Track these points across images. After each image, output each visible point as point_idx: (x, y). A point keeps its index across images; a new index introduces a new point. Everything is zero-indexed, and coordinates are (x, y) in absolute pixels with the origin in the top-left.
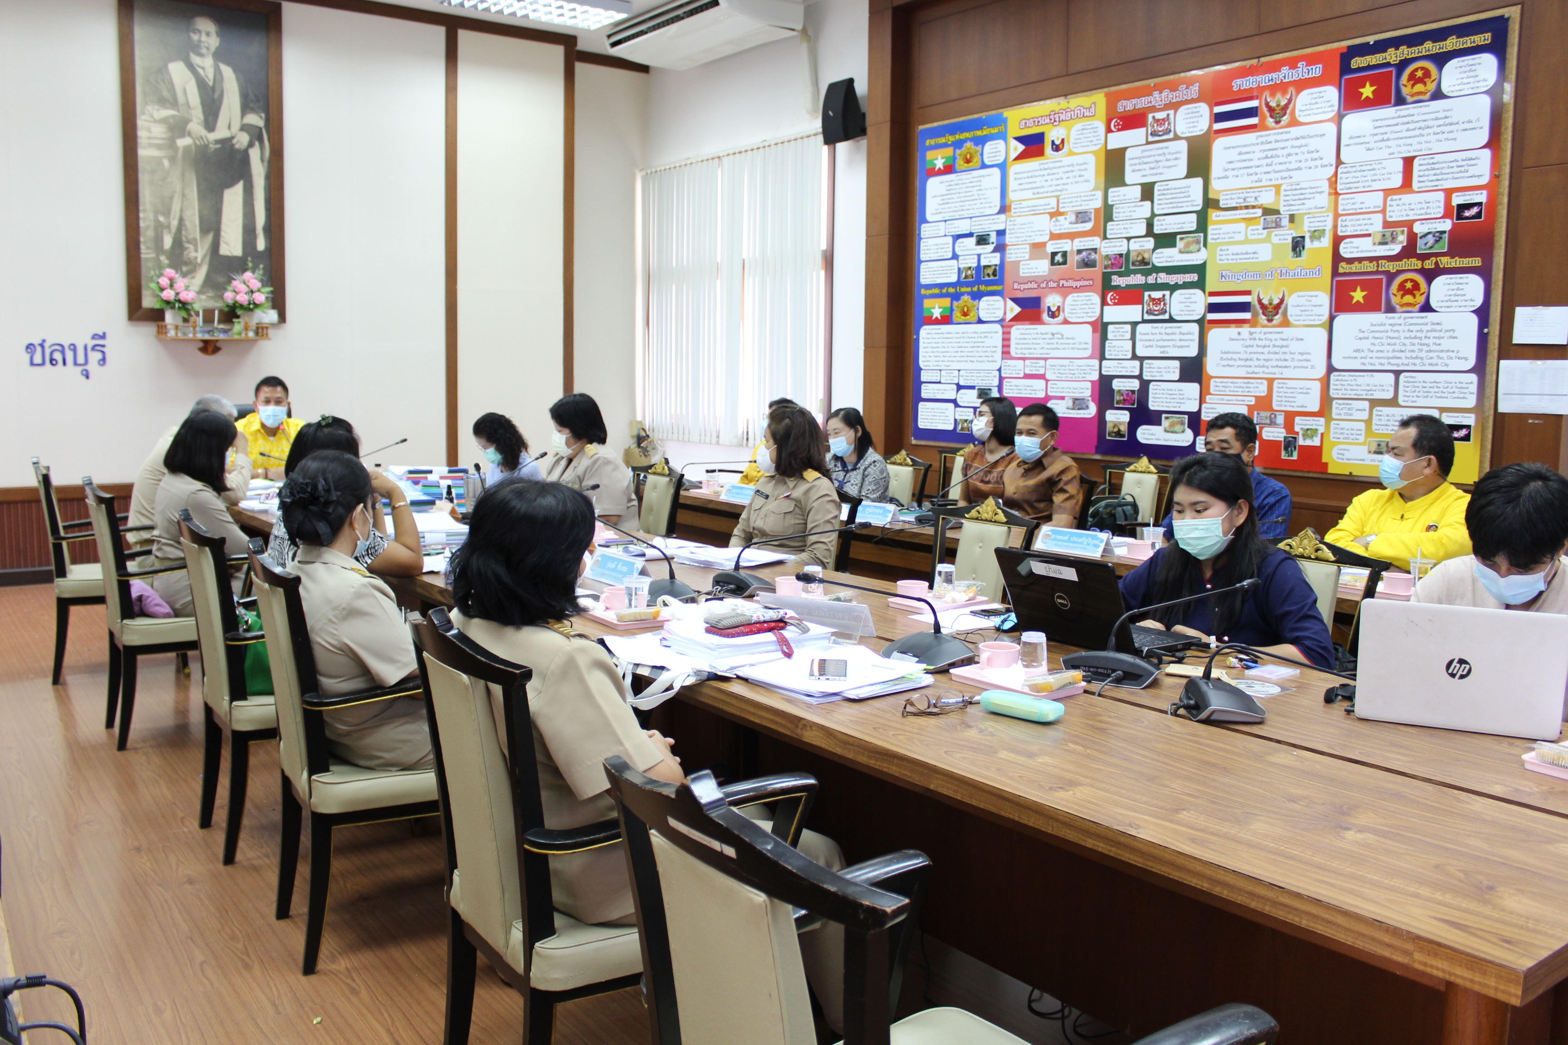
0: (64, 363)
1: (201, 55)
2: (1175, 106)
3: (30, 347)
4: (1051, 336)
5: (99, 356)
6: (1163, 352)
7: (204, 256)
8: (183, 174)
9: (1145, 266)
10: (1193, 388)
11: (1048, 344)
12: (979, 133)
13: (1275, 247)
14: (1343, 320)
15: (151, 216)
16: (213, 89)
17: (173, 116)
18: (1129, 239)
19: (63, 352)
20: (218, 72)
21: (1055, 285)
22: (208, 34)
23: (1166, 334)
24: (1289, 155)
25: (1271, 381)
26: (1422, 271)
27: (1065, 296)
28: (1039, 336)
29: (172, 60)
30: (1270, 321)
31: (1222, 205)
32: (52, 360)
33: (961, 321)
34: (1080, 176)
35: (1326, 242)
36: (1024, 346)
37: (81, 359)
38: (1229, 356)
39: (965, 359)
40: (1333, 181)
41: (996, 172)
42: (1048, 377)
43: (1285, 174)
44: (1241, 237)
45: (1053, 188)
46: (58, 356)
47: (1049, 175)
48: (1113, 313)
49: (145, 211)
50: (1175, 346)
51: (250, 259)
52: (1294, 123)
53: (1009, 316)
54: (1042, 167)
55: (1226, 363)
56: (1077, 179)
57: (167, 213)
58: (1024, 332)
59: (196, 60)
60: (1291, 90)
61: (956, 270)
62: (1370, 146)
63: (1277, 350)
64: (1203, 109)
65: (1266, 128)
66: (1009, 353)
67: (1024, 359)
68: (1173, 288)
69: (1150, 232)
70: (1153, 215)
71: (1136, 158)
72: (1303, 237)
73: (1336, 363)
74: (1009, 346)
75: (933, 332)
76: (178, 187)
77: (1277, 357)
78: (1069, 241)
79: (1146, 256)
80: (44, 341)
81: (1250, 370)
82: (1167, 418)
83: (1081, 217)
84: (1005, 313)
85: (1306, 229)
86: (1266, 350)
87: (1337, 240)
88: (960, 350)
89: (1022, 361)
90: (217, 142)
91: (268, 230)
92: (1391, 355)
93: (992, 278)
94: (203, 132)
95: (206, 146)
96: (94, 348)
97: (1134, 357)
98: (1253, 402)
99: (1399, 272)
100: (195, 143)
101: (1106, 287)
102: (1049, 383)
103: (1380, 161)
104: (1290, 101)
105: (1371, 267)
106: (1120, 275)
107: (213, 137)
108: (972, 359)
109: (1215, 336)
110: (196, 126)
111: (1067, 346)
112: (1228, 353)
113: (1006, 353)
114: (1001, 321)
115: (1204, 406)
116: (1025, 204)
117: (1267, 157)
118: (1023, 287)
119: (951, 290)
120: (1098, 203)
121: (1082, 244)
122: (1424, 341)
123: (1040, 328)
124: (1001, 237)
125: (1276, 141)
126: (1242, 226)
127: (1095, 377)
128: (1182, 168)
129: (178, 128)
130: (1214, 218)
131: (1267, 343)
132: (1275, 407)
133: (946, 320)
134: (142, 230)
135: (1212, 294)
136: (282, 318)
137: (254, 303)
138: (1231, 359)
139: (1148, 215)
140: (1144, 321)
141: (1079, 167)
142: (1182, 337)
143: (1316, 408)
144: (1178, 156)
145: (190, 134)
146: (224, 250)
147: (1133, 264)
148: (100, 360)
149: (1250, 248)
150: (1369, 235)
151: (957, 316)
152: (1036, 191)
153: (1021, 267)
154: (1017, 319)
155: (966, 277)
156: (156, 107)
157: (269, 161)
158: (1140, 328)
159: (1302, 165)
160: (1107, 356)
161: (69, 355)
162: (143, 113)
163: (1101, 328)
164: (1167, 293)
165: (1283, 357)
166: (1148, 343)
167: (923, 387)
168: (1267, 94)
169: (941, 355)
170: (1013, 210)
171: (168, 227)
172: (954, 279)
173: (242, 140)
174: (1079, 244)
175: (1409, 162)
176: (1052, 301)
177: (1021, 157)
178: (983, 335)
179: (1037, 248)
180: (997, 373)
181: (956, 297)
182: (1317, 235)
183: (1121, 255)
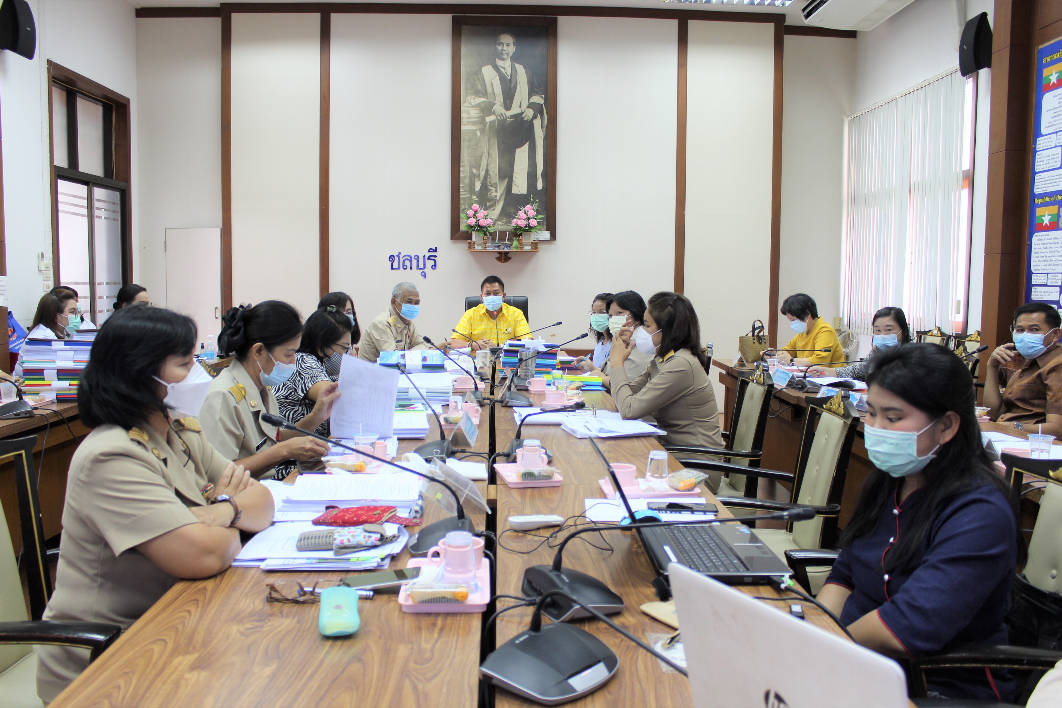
0: (411, 268)
1: (503, 59)
3: (392, 258)
5: (432, 263)
7: (502, 195)
8: (489, 140)
15: (468, 169)
16: (510, 81)
17: (484, 102)
19: (411, 261)
20: (514, 69)
22: (508, 45)
29: (484, 65)
32: (404, 265)
37: (421, 266)
46: (407, 263)
49: (464, 166)
51: (532, 196)
57: (478, 167)
59: (499, 63)
75: (1043, 238)
76: (486, 149)
80: (400, 253)
90: (512, 117)
91: (544, 175)
94: (503, 111)
95: (505, 120)
96: (429, 258)
100: (497, 119)
107: (509, 113)
110: (499, 108)
119: (1059, 198)
129: (487, 109)
133: (1054, 226)
134: (461, 179)
136: (553, 236)
137: (529, 226)
145: (494, 113)
146: (515, 191)
148: (433, 266)
156: (474, 97)
157: (547, 128)
161: (414, 262)
162: (465, 102)
167: (1034, 289)
169: (1048, 259)
171: (479, 176)
173: (530, 113)
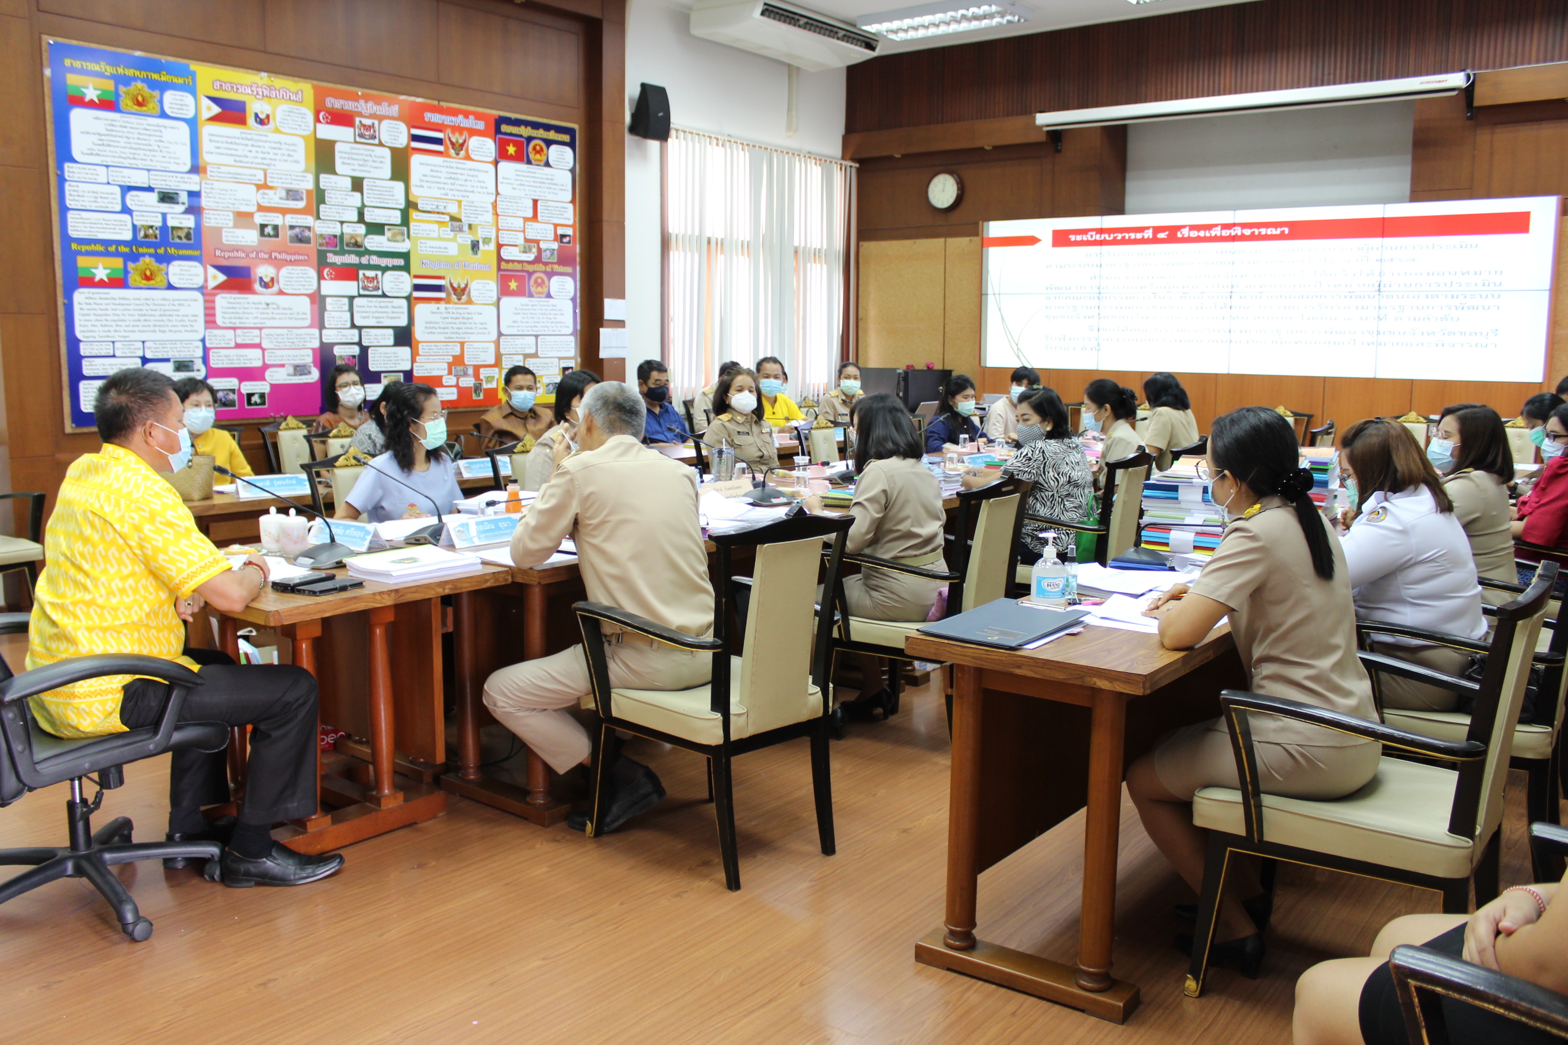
2: (381, 118)
4: (265, 306)
6: (379, 322)
9: (357, 247)
10: (405, 351)
11: (262, 313)
12: (155, 76)
13: (460, 245)
14: (506, 301)
18: (342, 223)
21: (267, 256)
23: (381, 307)
24: (466, 180)
25: (462, 344)
26: (545, 272)
27: (278, 268)
28: (250, 306)
30: (459, 299)
31: (420, 207)
33: (142, 285)
34: (289, 155)
35: (492, 247)
36: (233, 316)
38: (432, 325)
39: (152, 328)
40: (495, 205)
41: (184, 129)
42: (264, 346)
43: (464, 194)
44: (435, 235)
45: (260, 161)
47: (253, 146)
48: (330, 287)
50: (388, 317)
52: (468, 158)
53: (212, 284)
54: (244, 136)
55: (429, 330)
56: (286, 158)
58: (232, 300)
60: (465, 134)
61: (130, 227)
62: (515, 186)
63: (465, 321)
64: (402, 127)
65: (449, 156)
66: (215, 322)
67: (234, 329)
68: (385, 269)
69: (361, 219)
70: (364, 206)
71: (345, 153)
72: (478, 242)
73: (504, 330)
74: (214, 315)
75: (97, 296)
77: (466, 326)
78: (280, 216)
79: (359, 240)
81: (447, 336)
82: (385, 377)
83: (292, 194)
84: (206, 280)
85: (479, 236)
86: (457, 321)
87: (499, 246)
88: (142, 318)
89: (232, 331)
92: (533, 325)
93: (184, 241)
97: (353, 326)
98: (451, 359)
99: (534, 272)
101: (321, 264)
102: (266, 352)
103: (520, 198)
104: (465, 141)
105: (518, 267)
106: (336, 253)
108: (162, 329)
109: (420, 310)
111: (284, 316)
112: (431, 323)
113: (210, 321)
114: (202, 289)
115: (415, 365)
116: (223, 169)
117: (451, 178)
118: (227, 255)
119: (123, 249)
120: (310, 185)
121: (295, 220)
122: (549, 316)
123: (251, 298)
124: (195, 199)
125: (457, 168)
126: (435, 227)
127: (316, 344)
128: (387, 171)
130: (414, 217)
131: (458, 316)
132: (466, 362)
133: (118, 282)
135: (416, 277)
138: (433, 328)
139: (359, 205)
140: (360, 296)
141: (287, 147)
142: (394, 310)
143: (492, 361)
144: (383, 160)
147: (348, 245)
149: (443, 244)
150: (516, 246)
151: (134, 278)
152: (238, 159)
153: (224, 234)
154: (221, 287)
155: (146, 236)
158: (357, 301)
159: (475, 189)
160: (327, 325)
163: (318, 300)
164: (379, 273)
165: (469, 326)
166: (365, 315)
167: (85, 362)
168: (449, 131)
169: (113, 324)
170: (209, 173)
172: (128, 236)
174: (290, 219)
175: (535, 202)
176: (264, 271)
177: (215, 119)
178: (176, 303)
179: (242, 218)
180: (200, 344)
181: (134, 257)
182: (487, 241)
183: (335, 236)
